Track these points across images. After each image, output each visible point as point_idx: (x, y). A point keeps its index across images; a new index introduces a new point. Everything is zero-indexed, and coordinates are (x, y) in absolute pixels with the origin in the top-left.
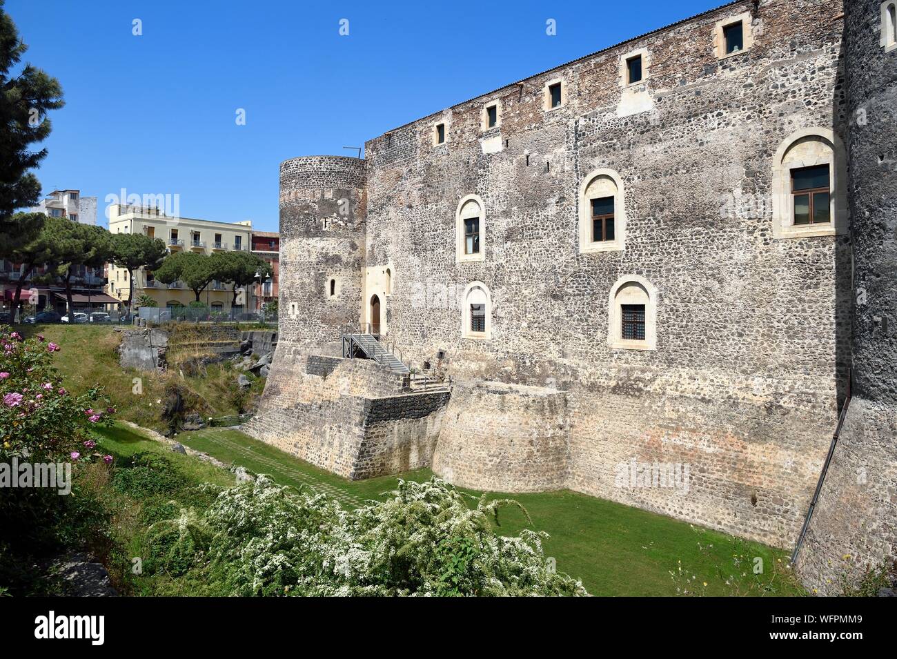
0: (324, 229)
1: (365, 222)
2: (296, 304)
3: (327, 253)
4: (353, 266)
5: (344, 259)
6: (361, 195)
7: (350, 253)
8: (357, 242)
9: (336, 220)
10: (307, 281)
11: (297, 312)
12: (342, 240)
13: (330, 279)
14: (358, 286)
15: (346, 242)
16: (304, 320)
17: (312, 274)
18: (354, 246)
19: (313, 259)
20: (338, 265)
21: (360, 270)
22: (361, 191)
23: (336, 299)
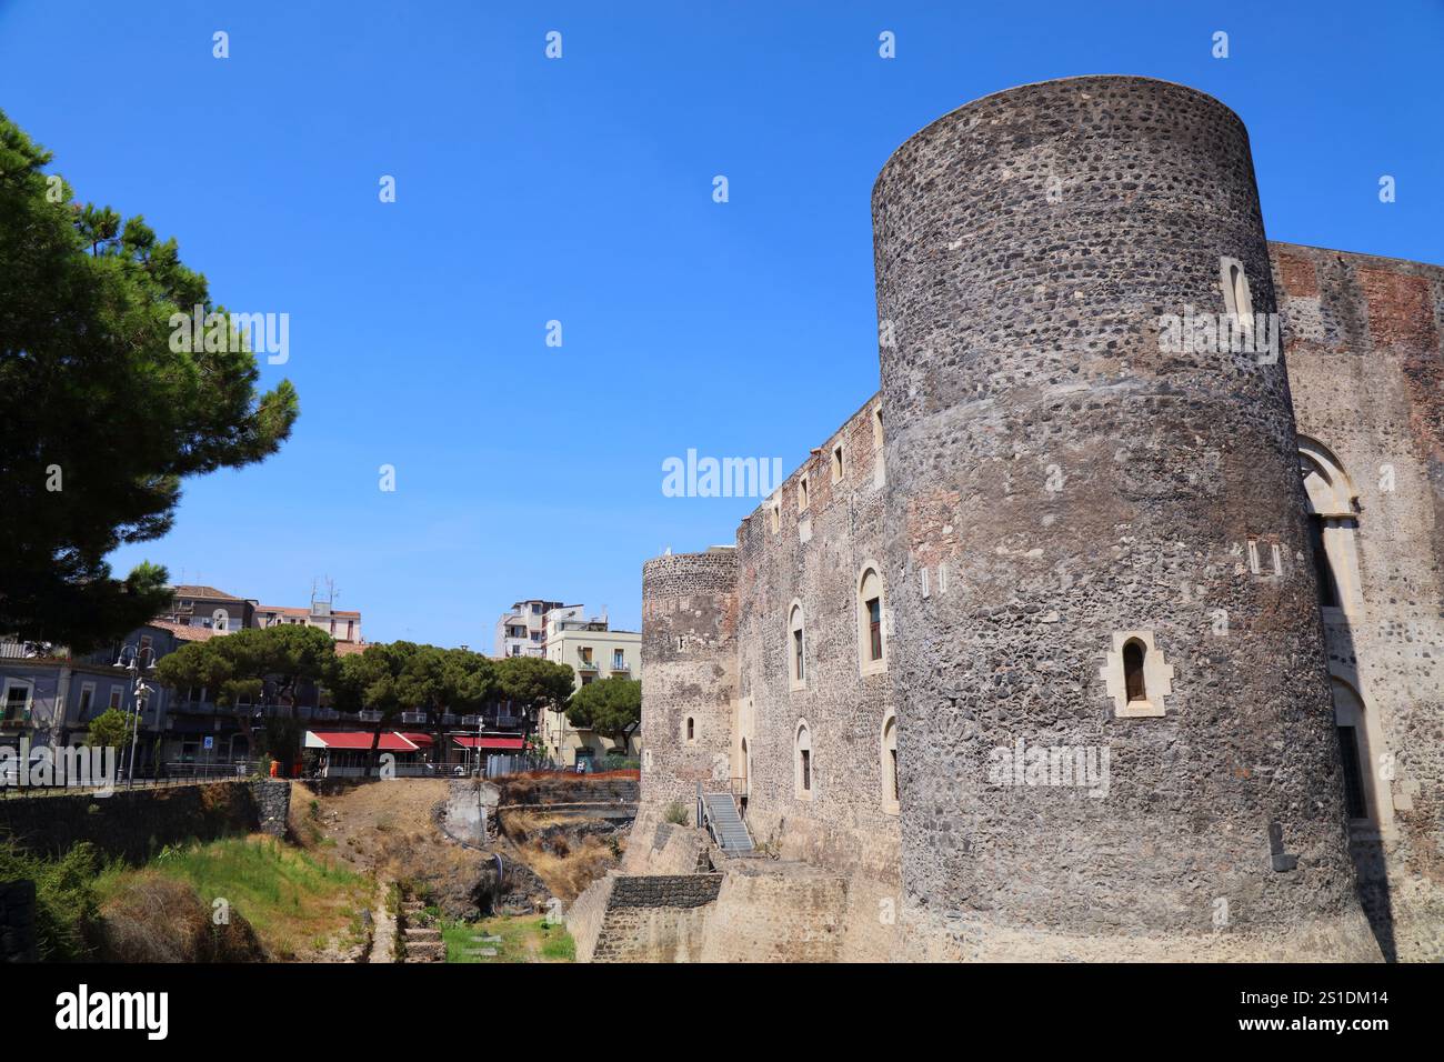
0: (679, 651)
1: (736, 637)
2: (650, 751)
3: (683, 682)
4: (718, 698)
5: (705, 690)
6: (728, 601)
7: (713, 681)
8: (723, 666)
9: (694, 638)
10: (661, 720)
11: (651, 763)
12: (701, 663)
13: (687, 717)
14: (727, 726)
15: (708, 667)
16: (658, 773)
17: (666, 711)
18: (718, 671)
19: (667, 691)
20: (697, 697)
21: (728, 703)
22: (729, 595)
23: (695, 744)
